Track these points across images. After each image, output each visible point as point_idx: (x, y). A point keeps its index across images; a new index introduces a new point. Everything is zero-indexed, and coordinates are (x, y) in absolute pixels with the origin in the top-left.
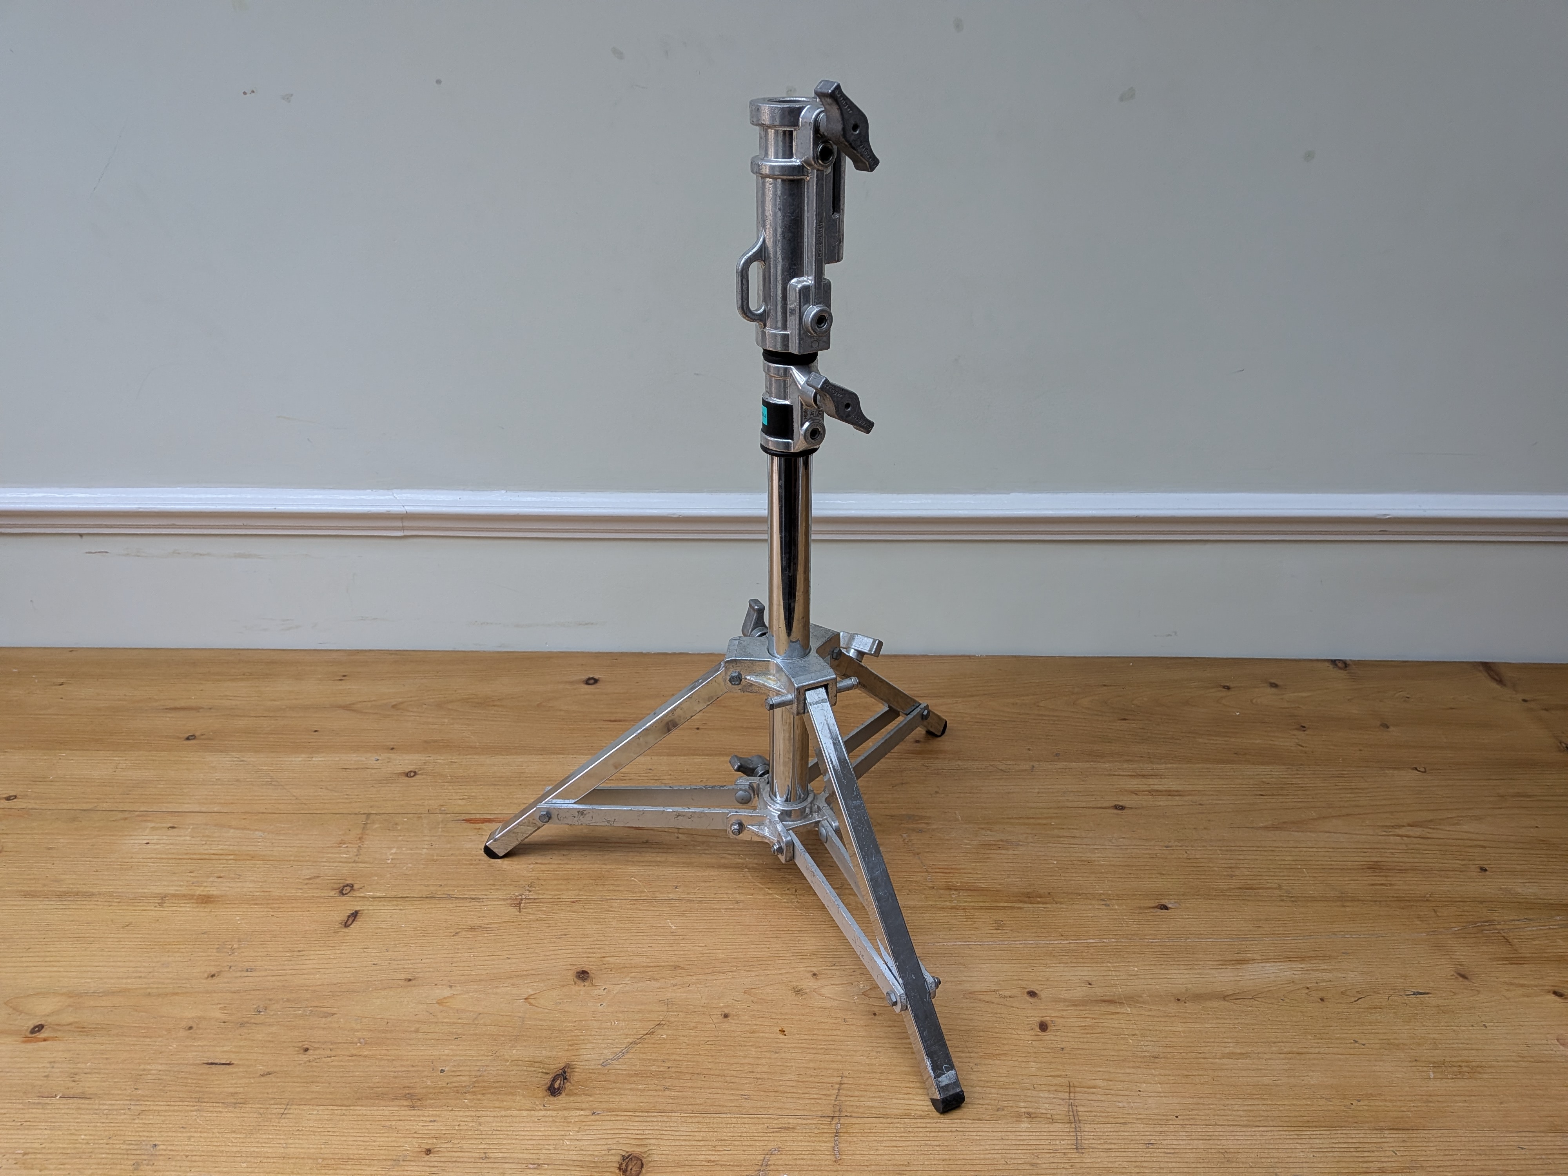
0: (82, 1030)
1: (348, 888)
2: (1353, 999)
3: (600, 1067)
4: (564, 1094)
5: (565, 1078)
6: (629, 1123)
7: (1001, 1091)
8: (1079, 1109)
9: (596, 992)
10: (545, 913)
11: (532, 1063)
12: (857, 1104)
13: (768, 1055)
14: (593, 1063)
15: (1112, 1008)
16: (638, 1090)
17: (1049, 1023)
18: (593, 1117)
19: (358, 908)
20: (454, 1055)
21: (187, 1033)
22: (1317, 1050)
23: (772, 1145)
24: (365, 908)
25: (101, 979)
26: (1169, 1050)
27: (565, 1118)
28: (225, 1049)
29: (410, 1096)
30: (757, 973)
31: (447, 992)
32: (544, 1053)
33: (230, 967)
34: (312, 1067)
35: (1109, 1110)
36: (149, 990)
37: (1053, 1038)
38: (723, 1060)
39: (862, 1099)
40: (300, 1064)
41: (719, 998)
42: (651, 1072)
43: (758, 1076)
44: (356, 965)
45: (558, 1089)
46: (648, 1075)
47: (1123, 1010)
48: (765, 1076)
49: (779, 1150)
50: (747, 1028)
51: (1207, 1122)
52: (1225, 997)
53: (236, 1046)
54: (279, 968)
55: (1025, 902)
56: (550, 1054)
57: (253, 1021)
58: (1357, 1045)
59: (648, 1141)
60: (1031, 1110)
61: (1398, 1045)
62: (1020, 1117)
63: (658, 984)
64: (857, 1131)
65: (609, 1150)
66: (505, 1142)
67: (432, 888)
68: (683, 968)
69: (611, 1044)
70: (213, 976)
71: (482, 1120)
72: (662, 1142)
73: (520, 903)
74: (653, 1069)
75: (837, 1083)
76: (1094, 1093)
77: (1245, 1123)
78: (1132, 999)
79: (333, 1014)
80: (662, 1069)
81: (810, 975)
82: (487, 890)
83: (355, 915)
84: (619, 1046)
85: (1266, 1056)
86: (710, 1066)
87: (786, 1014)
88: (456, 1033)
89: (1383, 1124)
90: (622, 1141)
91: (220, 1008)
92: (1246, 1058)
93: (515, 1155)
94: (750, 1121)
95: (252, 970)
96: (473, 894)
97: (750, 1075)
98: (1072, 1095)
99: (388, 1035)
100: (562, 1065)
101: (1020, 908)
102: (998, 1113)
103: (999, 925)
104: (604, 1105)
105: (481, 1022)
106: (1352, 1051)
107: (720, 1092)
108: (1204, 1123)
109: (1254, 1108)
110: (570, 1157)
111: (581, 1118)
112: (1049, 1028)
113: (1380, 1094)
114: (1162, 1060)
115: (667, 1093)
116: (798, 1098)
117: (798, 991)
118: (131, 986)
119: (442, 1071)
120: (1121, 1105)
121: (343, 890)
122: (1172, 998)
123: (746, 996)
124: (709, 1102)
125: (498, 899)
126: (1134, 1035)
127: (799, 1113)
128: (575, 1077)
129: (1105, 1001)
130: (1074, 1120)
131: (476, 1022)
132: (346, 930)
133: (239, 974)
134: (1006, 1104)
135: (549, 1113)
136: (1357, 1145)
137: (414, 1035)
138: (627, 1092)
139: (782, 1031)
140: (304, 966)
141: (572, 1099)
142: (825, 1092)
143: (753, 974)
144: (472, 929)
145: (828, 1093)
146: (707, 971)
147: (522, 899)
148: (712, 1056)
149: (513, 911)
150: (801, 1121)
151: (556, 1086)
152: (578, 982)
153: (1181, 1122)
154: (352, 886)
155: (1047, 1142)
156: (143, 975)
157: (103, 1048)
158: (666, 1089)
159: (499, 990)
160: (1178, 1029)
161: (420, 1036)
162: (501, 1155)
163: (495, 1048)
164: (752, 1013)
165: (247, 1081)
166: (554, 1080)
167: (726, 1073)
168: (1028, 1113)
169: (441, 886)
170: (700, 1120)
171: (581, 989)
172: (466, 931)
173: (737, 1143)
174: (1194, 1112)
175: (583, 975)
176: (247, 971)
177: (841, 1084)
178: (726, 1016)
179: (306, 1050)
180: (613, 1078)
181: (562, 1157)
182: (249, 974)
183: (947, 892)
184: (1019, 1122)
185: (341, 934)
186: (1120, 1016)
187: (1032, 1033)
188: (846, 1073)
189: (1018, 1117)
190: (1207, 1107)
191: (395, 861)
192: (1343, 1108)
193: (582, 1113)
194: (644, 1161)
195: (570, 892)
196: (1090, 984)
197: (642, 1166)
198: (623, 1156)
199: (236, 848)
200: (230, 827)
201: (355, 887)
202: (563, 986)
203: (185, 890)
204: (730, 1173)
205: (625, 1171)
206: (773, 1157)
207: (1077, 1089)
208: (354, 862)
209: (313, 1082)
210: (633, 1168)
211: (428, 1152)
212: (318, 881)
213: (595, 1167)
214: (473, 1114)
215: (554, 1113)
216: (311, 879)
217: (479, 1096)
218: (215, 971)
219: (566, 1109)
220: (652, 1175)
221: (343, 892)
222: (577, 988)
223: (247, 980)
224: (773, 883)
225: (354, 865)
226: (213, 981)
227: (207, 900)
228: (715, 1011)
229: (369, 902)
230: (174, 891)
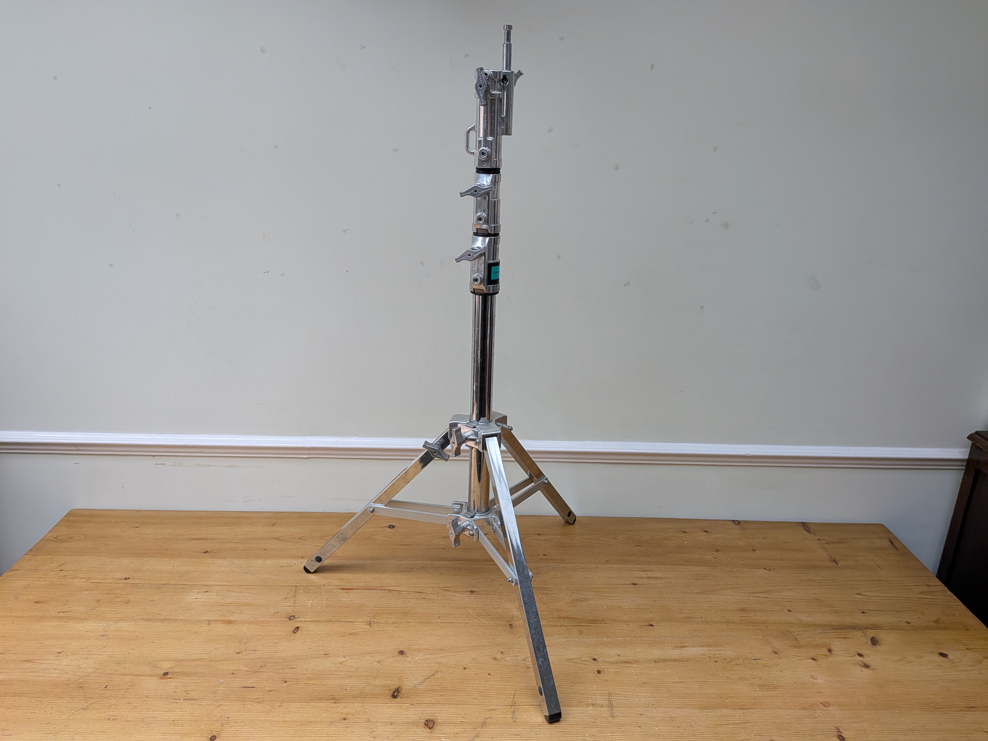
0: (186, 674)
2: (728, 662)
3: (413, 688)
4: (399, 698)
5: (399, 692)
6: (427, 709)
7: (581, 696)
8: (613, 702)
9: (408, 659)
10: (382, 628)
11: (384, 686)
12: (522, 701)
13: (484, 683)
14: (410, 686)
15: (628, 665)
16: (430, 696)
17: (602, 671)
18: (412, 706)
19: (298, 626)
20: (350, 683)
21: (232, 675)
22: (712, 681)
23: (487, 716)
24: (302, 625)
25: (190, 653)
26: (651, 680)
27: (400, 706)
28: (250, 681)
29: (333, 699)
30: (477, 652)
31: (344, 659)
32: (389, 682)
33: (246, 649)
34: (289, 688)
35: (625, 702)
36: (211, 659)
37: (603, 676)
38: (465, 685)
39: (524, 699)
40: (284, 687)
41: (461, 661)
42: (435, 689)
43: (480, 691)
44: (302, 649)
45: (396, 696)
46: (434, 690)
47: (632, 666)
48: (482, 691)
49: (490, 718)
50: (474, 673)
51: (665, 707)
52: (675, 661)
53: (255, 681)
54: (268, 650)
55: (592, 623)
56: (391, 683)
57: (260, 671)
58: (728, 679)
59: (435, 715)
60: (593, 703)
61: (745, 679)
62: (589, 705)
63: (434, 656)
64: (522, 710)
65: (420, 718)
66: (376, 715)
67: (330, 617)
68: (445, 650)
69: (417, 679)
70: (239, 653)
71: (365, 707)
72: (441, 715)
73: (370, 624)
74: (435, 688)
76: (619, 696)
77: (680, 707)
78: (636, 662)
79: (295, 668)
80: (439, 688)
81: (500, 652)
82: (355, 618)
83: (297, 628)
84: (420, 680)
85: (691, 683)
86: (459, 687)
87: (491, 668)
88: (350, 674)
89: (736, 707)
90: (425, 715)
91: (245, 666)
92: (682, 683)
93: (380, 720)
94: (477, 707)
95: (255, 651)
96: (349, 620)
97: (477, 690)
98: (610, 697)
99: (320, 676)
100: (397, 686)
101: (590, 626)
102: (580, 704)
103: (581, 632)
104: (416, 702)
105: (360, 671)
106: (726, 681)
107: (464, 696)
108: (663, 707)
109: (684, 702)
110: (404, 721)
111: (407, 707)
112: (602, 673)
113: (736, 697)
114: (648, 684)
115: (442, 697)
116: (497, 699)
117: (495, 659)
119: (346, 689)
120: (630, 700)
122: (653, 661)
123: (473, 661)
124: (460, 700)
125: (361, 622)
126: (636, 675)
127: (497, 704)
128: (403, 692)
129: (625, 662)
130: (611, 706)
131: (358, 671)
132: (294, 634)
133: (250, 652)
134: (583, 700)
135: (393, 705)
136: (725, 715)
137: (332, 676)
138: (425, 697)
139: (489, 674)
140: (279, 649)
141: (402, 699)
142: (508, 697)
143: (475, 652)
144: (351, 634)
145: (510, 697)
146: (455, 651)
147: (371, 622)
148: (460, 684)
149: (368, 627)
150: (498, 707)
151: (395, 694)
152: (400, 655)
153: (654, 707)
154: (294, 616)
155: (600, 714)
156: (207, 653)
157: (197, 681)
158: (441, 696)
159: (366, 659)
160: (655, 673)
161: (334, 676)
162: (375, 720)
164: (476, 667)
165: (262, 693)
166: (394, 692)
167: (466, 690)
168: (592, 704)
169: (334, 616)
170: (457, 707)
171: (401, 658)
172: (348, 635)
173: (472, 715)
174: (660, 703)
175: (402, 653)
176: (254, 651)
177: (514, 694)
178: (465, 668)
179: (286, 682)
180: (419, 692)
181: (401, 721)
182: (255, 652)
183: (559, 619)
184: (589, 707)
185: (293, 636)
186: (631, 668)
187: (594, 674)
188: (517, 690)
189: (588, 705)
190: (665, 701)
191: (311, 606)
192: (721, 702)
193: (407, 704)
194: (435, 722)
195: (392, 619)
196: (619, 656)
197: (434, 723)
198: (426, 720)
199: (238, 600)
200: (234, 591)
201: (296, 617)
202: (393, 657)
203: (218, 618)
204: (471, 726)
205: (427, 726)
206: (488, 720)
207: (612, 695)
208: (294, 606)
209: (291, 694)
210: (431, 724)
211: (345, 719)
212: (279, 614)
213: (415, 724)
214: (361, 705)
215: (396, 705)
216: (275, 613)
217: (363, 699)
218: (239, 651)
219: (400, 703)
220: (439, 727)
221: (291, 619)
222: (399, 658)
223: (254, 654)
224: (482, 616)
225: (293, 607)
226: (239, 655)
227: (230, 622)
228: (460, 667)
229: (302, 623)
230: (213, 619)
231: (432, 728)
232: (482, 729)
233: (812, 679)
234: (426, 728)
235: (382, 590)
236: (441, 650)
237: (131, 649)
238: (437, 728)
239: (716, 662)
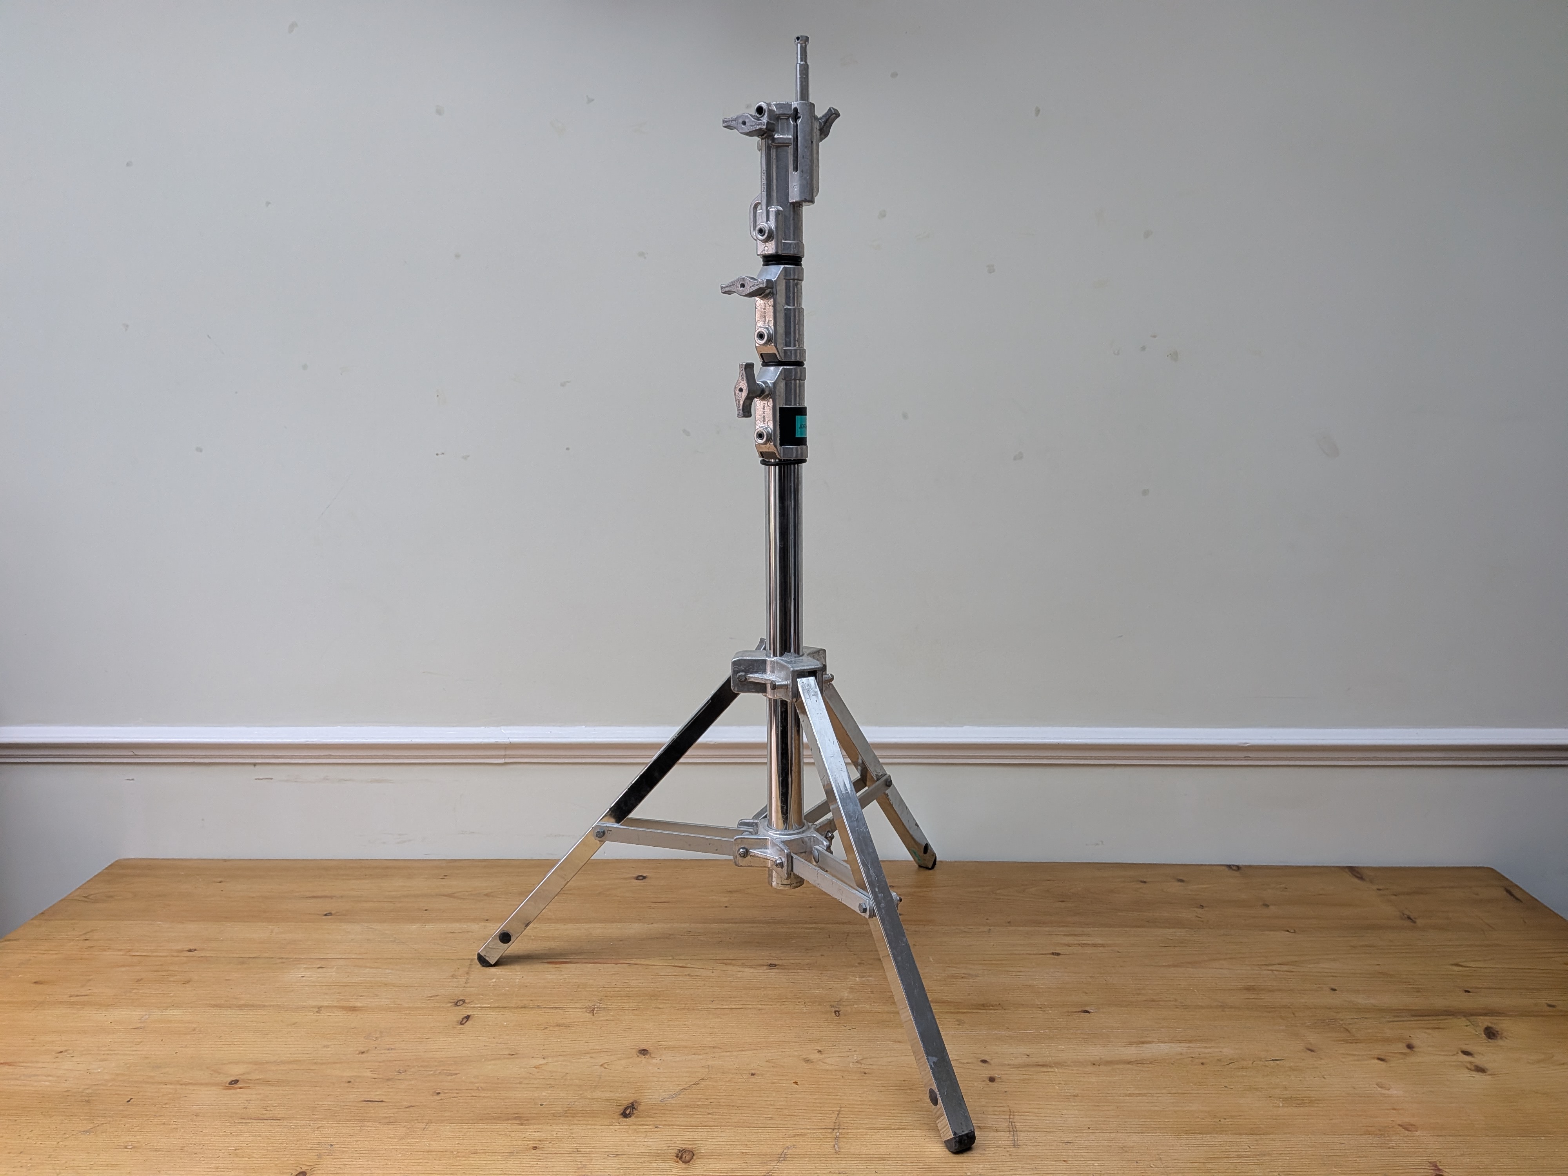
0: (265, 1082)
1: (461, 1002)
2: (1226, 1064)
3: (659, 1102)
4: (633, 1117)
5: (634, 1108)
6: (682, 1132)
8: (1017, 1124)
9: (654, 1061)
10: (613, 1016)
11: (608, 1100)
12: (852, 1122)
13: (785, 1096)
14: (654, 1100)
15: (1044, 1069)
16: (688, 1114)
17: (996, 1077)
18: (656, 1129)
19: (470, 1014)
20: (549, 1096)
21: (347, 1084)
22: (1196, 1092)
23: (789, 1144)
24: (475, 1013)
25: (278, 1054)
26: (1085, 1092)
27: (635, 1129)
28: (377, 1093)
29: (518, 1119)
30: (775, 1051)
31: (542, 1062)
32: (617, 1095)
33: (376, 1048)
34: (441, 1102)
36: (315, 1061)
37: (999, 1085)
38: (753, 1098)
39: (856, 1119)
40: (431, 1101)
41: (747, 1065)
42: (698, 1105)
43: (778, 1107)
44: (471, 1046)
45: (629, 1114)
46: (696, 1106)
47: (1052, 1070)
48: (783, 1107)
49: (794, 1147)
50: (770, 1081)
51: (1112, 1131)
52: (1129, 1063)
53: (385, 1092)
54: (413, 1048)
55: (978, 1009)
56: (621, 1094)
57: (396, 1078)
58: (1226, 1089)
59: (696, 1142)
60: (980, 1125)
61: (1257, 1089)
63: (700, 1057)
64: (852, 1137)
65: (669, 1146)
66: (589, 1143)
67: (525, 1002)
68: (719, 1048)
69: (667, 1090)
70: (363, 1052)
71: (572, 1131)
72: (707, 1143)
73: (593, 1011)
74: (699, 1103)
75: (837, 1111)
76: (1028, 1116)
78: (1058, 1064)
79: (456, 1074)
80: (706, 1103)
81: (815, 1050)
82: (568, 1003)
83: (468, 1017)
84: (672, 1091)
85: (1158, 1095)
86: (742, 1101)
87: (798, 1073)
88: (550, 1084)
89: (1241, 1131)
90: (678, 1142)
91: (371, 1071)
92: (1143, 1096)
93: (596, 1151)
94: (772, 1131)
95: (392, 1049)
96: (557, 1005)
97: (773, 1106)
98: (1015, 1117)
99: (499, 1085)
100: (631, 1101)
101: (977, 1013)
103: (961, 1023)
104: (664, 1123)
105: (569, 1078)
106: (1223, 1092)
107: (749, 1115)
108: (1109, 1131)
110: (639, 1152)
111: (647, 1130)
112: (997, 1080)
113: (1240, 1116)
114: (1080, 1098)
115: (710, 1116)
116: (809, 1119)
117: (807, 1061)
118: (300, 1059)
119: (541, 1105)
121: (457, 1003)
122: (1090, 1064)
123: (768, 1063)
124: (741, 1121)
125: (576, 1008)
126: (1059, 1084)
127: (808, 1127)
128: (641, 1108)
129: (1039, 1065)
130: (1013, 1130)
131: (565, 1078)
132: (462, 1026)
133: (383, 1052)
135: (622, 1127)
136: (1222, 1143)
137: (518, 1085)
138: (681, 1116)
139: (796, 1083)
140: (432, 1047)
141: (639, 1119)
142: (827, 1116)
144: (558, 1025)
145: (830, 1116)
146: (737, 1049)
147: (594, 1008)
148: (744, 1096)
149: (589, 1015)
150: (810, 1131)
151: (627, 1112)
152: (640, 1056)
153: (1092, 1131)
154: (463, 1001)
155: (992, 1142)
156: (309, 1052)
157: (286, 1092)
158: (709, 1114)
159: (580, 1060)
160: (1093, 1080)
161: (523, 1086)
162: (587, 1151)
163: (581, 1092)
164: (772, 1073)
165: (396, 1110)
166: (626, 1109)
167: (753, 1105)
168: (978, 1126)
169: (532, 1000)
170: (735, 1131)
171: (643, 1059)
172: (553, 1027)
173: (764, 1143)
174: (1102, 1126)
175: (644, 1052)
176: (389, 1050)
177: (839, 1111)
178: (753, 1075)
179: (436, 1093)
180: (670, 1108)
181: (634, 1151)
182: (390, 1051)
185: (457, 1028)
186: (1050, 1073)
187: (984, 1083)
188: (845, 1105)
190: (1111, 1123)
191: (497, 988)
192: (1213, 1123)
193: (647, 1127)
194: (695, 1153)
195: (631, 1004)
196: (1028, 1056)
197: (693, 1155)
198: (679, 1150)
199: (372, 979)
200: (366, 967)
201: (467, 1001)
202: (629, 1058)
203: (335, 1004)
204: (759, 1159)
205: (681, 1158)
206: (790, 1151)
207: (1015, 1113)
208: (464, 987)
209: (445, 1111)
210: (687, 1157)
211: (535, 1148)
212: (438, 998)
213: (659, 1156)
214: (567, 1128)
215: (627, 1127)
216: (431, 997)
217: (570, 1118)
218: (364, 1050)
219: (635, 1125)
220: (702, 1160)
221: (458, 1004)
222: (639, 1059)
223: (389, 1055)
224: (787, 998)
225: (464, 989)
226: (363, 1055)
227: (354, 1009)
228: (745, 1072)
229: (477, 1010)
230: (327, 1004)
231: (689, 1162)
232: (778, 1164)
233: (1379, 1089)
234: (678, 1162)
235: (617, 964)
236: (714, 1047)
237: (182, 1047)
238: (698, 1163)
239: (1202, 1064)
